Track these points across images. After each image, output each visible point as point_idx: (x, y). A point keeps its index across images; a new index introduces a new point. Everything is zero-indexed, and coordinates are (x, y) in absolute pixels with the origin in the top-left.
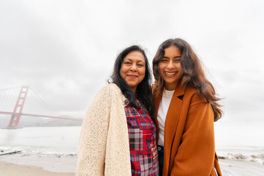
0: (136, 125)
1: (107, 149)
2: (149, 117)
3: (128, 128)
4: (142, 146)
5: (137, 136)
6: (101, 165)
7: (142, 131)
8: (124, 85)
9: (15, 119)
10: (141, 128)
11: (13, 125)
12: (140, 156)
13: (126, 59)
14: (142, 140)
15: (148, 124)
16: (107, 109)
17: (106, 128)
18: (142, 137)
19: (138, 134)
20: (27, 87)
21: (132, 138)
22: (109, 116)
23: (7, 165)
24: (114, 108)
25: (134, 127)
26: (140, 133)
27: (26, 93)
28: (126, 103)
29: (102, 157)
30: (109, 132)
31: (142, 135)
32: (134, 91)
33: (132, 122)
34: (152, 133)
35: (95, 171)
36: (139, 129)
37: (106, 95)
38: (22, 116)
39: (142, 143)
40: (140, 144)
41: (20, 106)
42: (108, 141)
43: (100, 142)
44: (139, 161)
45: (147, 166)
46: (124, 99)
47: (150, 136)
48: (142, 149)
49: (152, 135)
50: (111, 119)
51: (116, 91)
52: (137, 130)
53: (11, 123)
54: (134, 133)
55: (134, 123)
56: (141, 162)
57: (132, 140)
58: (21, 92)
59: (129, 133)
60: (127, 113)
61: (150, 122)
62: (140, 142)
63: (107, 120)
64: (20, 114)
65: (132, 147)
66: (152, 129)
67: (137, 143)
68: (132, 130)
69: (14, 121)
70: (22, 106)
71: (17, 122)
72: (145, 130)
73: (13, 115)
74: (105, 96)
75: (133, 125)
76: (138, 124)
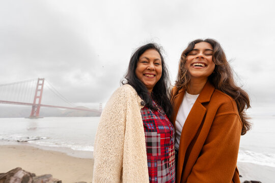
0: (153, 128)
1: (124, 154)
2: (167, 120)
3: (145, 131)
4: (159, 150)
5: (154, 140)
6: (119, 170)
7: (159, 135)
8: (140, 85)
9: (36, 109)
10: (158, 131)
11: (35, 115)
12: (158, 162)
13: (143, 58)
14: (159, 144)
15: (166, 128)
16: (122, 112)
17: (123, 132)
18: (159, 141)
19: (156, 137)
20: (43, 80)
21: (149, 141)
22: (126, 120)
23: (33, 150)
24: (129, 110)
25: (151, 131)
26: (157, 137)
27: (42, 85)
28: (142, 104)
29: (119, 162)
30: (126, 136)
31: (159, 139)
32: (150, 91)
33: (148, 125)
34: (170, 137)
35: (113, 175)
36: (156, 133)
37: (122, 97)
38: (41, 107)
39: (159, 147)
40: (157, 149)
41: (38, 97)
42: (125, 146)
43: (117, 146)
44: (157, 167)
45: (164, 172)
46: (140, 100)
47: (168, 140)
48: (160, 154)
49: (170, 139)
50: (127, 123)
51: (132, 92)
52: (154, 134)
53: (33, 113)
54: (151, 137)
55: (150, 126)
56: (159, 168)
57: (149, 144)
58: (38, 84)
59: (146, 136)
60: (143, 115)
61: (168, 125)
62: (157, 146)
63: (123, 124)
64: (39, 105)
65: (149, 152)
66: (171, 132)
67: (154, 148)
68: (149, 134)
69: (35, 111)
70: (40, 97)
71: (38, 112)
72: (162, 133)
73: (34, 106)
74: (120, 98)
75: (150, 128)
76: (155, 127)
